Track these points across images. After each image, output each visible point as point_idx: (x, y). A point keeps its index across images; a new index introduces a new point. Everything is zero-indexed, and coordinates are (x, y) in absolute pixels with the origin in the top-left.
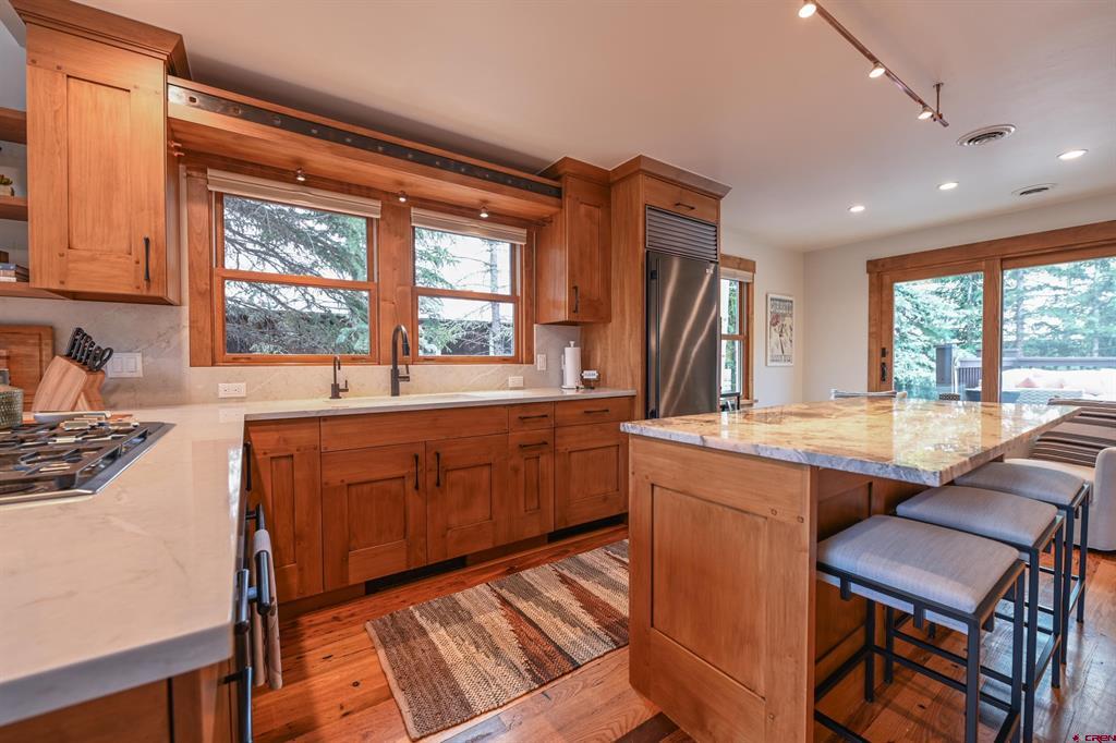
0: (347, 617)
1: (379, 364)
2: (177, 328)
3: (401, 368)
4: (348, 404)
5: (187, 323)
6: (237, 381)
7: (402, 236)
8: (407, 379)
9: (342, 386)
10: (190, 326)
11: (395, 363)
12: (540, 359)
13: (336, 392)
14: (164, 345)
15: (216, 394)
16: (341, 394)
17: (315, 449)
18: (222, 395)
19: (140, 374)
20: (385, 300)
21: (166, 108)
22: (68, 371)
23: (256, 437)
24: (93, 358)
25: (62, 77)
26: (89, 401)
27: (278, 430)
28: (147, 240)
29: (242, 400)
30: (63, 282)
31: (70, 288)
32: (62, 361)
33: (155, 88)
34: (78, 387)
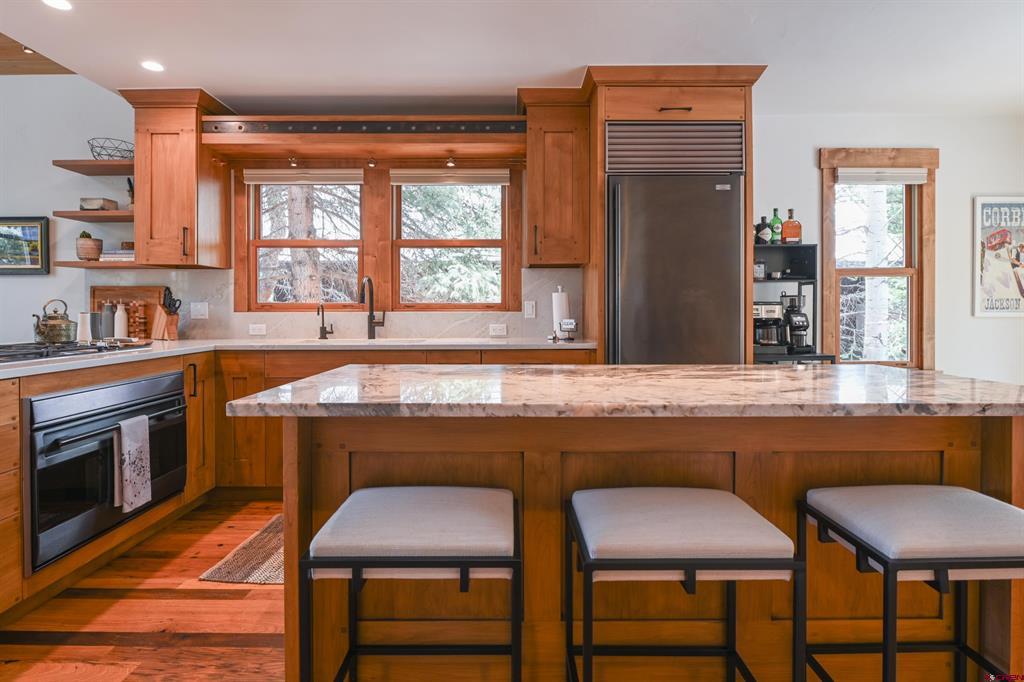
2: (226, 285)
3: (378, 315)
5: (232, 281)
6: (260, 323)
7: (383, 196)
8: (382, 324)
9: (328, 329)
10: (235, 284)
11: (371, 310)
12: (528, 306)
13: (324, 333)
14: (220, 297)
15: (248, 332)
16: (328, 336)
17: (261, 375)
18: (251, 333)
19: (207, 317)
20: (368, 254)
21: (199, 139)
22: (161, 314)
23: (224, 362)
24: (171, 306)
25: (149, 136)
26: (169, 333)
27: (237, 358)
28: (185, 229)
29: (263, 337)
30: (148, 260)
31: (151, 262)
32: (159, 308)
33: (190, 128)
34: (164, 324)
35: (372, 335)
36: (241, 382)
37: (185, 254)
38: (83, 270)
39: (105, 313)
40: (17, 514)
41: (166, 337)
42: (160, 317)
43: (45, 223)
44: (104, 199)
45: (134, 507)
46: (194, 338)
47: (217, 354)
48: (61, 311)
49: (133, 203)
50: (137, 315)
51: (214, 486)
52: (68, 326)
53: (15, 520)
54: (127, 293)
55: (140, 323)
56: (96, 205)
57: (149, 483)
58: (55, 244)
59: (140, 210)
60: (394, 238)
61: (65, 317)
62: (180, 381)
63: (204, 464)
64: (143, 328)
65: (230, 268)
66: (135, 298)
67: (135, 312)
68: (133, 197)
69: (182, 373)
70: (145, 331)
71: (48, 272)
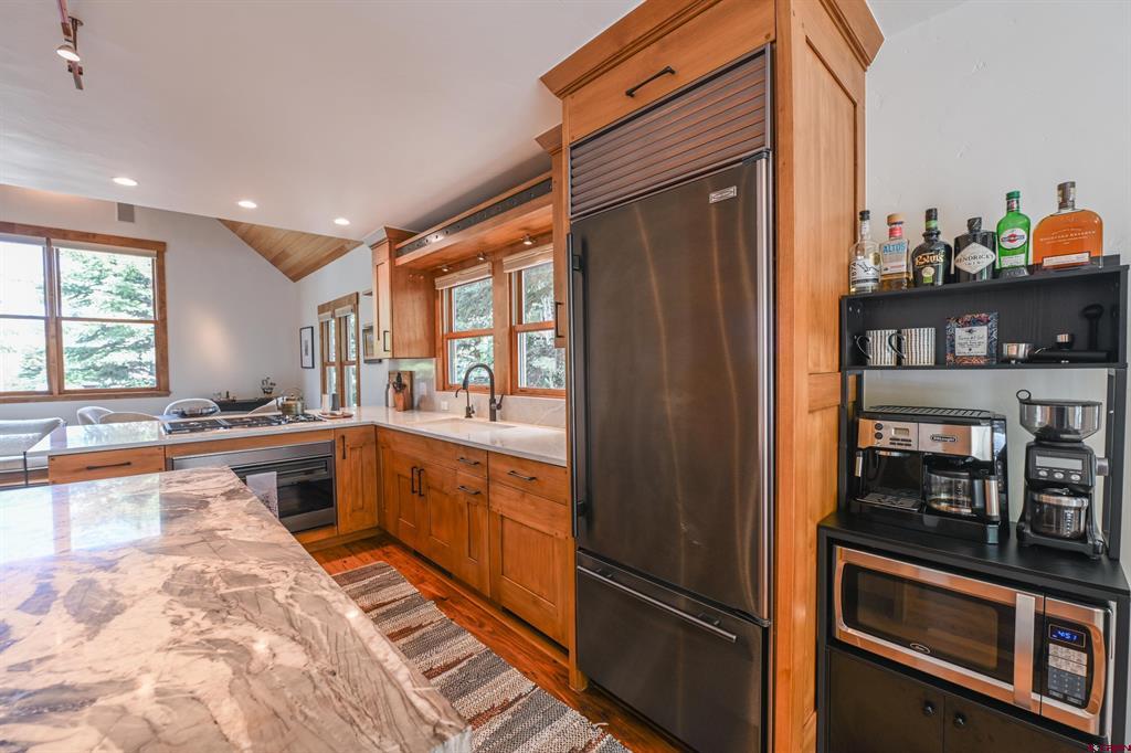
2: (432, 370)
8: (500, 407)
10: (436, 369)
13: (469, 412)
21: (392, 264)
25: (377, 268)
28: (385, 332)
33: (387, 257)
35: (493, 417)
37: (385, 350)
47: (376, 428)
60: (513, 324)
65: (434, 357)
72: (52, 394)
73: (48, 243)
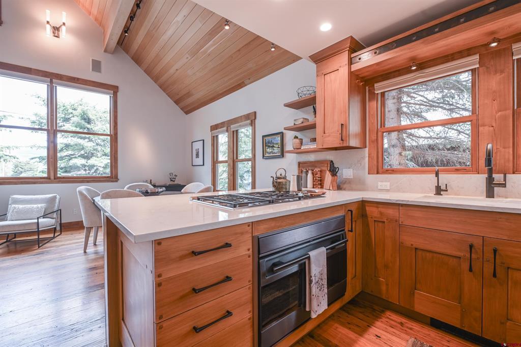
0: (407, 327)
1: (479, 173)
2: (363, 158)
4: (445, 200)
5: (367, 155)
6: (386, 181)
8: (502, 185)
9: (443, 187)
10: (369, 157)
11: (490, 172)
13: (439, 191)
14: (359, 165)
15: (377, 187)
16: (442, 193)
17: (396, 221)
18: (379, 188)
19: (352, 177)
20: (484, 125)
21: (350, 68)
22: (328, 176)
23: (369, 209)
24: (334, 171)
25: (323, 76)
26: (332, 187)
27: (377, 207)
28: (342, 125)
29: (388, 191)
30: (322, 146)
31: (324, 147)
32: (328, 172)
33: (345, 63)
34: (330, 181)
35: (490, 194)
36: (380, 224)
37: (342, 140)
38: (295, 154)
39: (304, 175)
40: (250, 315)
41: (331, 188)
42: (328, 177)
43: (282, 135)
44: (303, 118)
45: (318, 314)
46: (345, 189)
47: (363, 204)
48: (283, 175)
49: (315, 117)
50: (317, 176)
51: (361, 290)
52: (286, 182)
53: (249, 319)
54: (313, 164)
55: (318, 180)
56: (299, 122)
57: (326, 296)
58: (285, 144)
59: (319, 120)
60: (516, 108)
61: (285, 178)
62: (342, 221)
63: (355, 276)
64: (319, 183)
65: (366, 147)
66: (316, 167)
67: (316, 174)
68: (315, 114)
69: (344, 216)
70: (321, 184)
71: (283, 156)
72: (50, 179)
73: (51, 82)
